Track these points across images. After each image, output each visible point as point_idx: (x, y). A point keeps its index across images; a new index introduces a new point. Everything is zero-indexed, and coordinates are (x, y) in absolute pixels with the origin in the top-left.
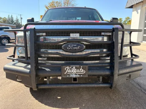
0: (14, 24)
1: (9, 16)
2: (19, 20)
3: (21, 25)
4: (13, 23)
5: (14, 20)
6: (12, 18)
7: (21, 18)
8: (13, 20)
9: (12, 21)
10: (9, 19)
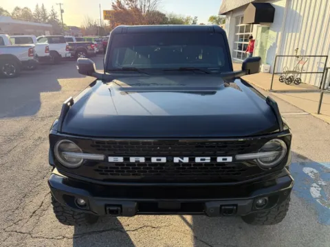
0: (47, 23)
1: (37, 6)
2: (57, 15)
3: (60, 23)
4: (47, 21)
5: (48, 15)
6: (44, 10)
7: (62, 11)
8: (45, 14)
9: (45, 17)
10: (38, 13)
